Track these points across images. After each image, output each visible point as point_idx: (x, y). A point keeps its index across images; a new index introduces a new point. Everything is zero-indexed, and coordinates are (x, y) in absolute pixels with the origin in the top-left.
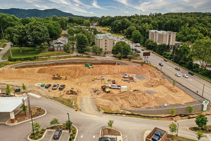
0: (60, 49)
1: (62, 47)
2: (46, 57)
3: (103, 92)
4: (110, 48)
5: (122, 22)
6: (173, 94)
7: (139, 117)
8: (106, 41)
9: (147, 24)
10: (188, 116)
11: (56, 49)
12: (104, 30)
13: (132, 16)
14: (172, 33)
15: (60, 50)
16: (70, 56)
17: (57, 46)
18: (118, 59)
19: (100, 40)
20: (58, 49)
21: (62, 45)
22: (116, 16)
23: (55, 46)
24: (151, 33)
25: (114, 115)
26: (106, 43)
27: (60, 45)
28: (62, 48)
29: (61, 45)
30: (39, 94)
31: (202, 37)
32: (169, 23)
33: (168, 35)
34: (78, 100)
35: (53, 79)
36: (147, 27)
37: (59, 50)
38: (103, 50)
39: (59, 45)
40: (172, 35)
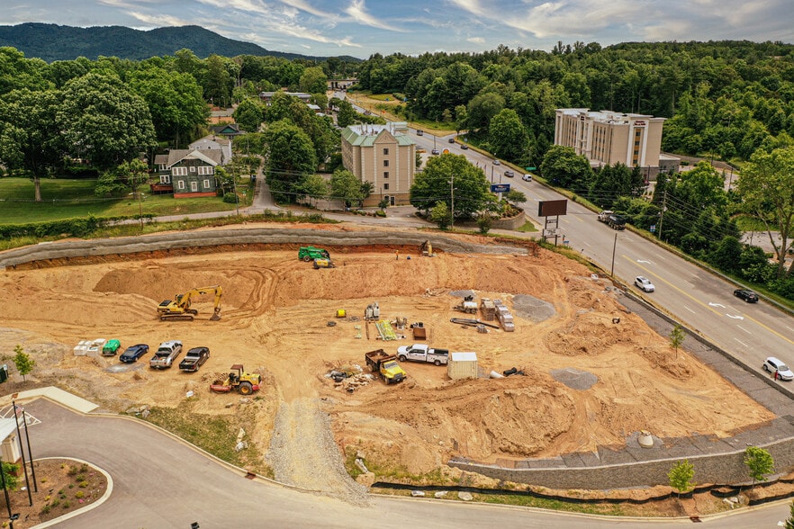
0: (200, 186)
1: (207, 177)
2: (136, 222)
3: (374, 379)
4: (402, 183)
5: (449, 77)
6: (673, 387)
7: (534, 500)
8: (386, 152)
9: (546, 83)
10: (749, 492)
11: (180, 185)
12: (380, 107)
13: (486, 53)
14: (647, 119)
15: (196, 190)
16: (239, 216)
17: (184, 172)
18: (436, 227)
19: (363, 150)
20: (188, 186)
21: (205, 172)
22: (425, 53)
23: (175, 173)
24: (561, 120)
25: (422, 493)
26: (386, 163)
27: (196, 168)
28: (207, 184)
29: (202, 170)
30: (89, 392)
31: (765, 135)
32: (633, 80)
33: (632, 128)
34: (259, 424)
35: (162, 319)
36: (547, 96)
37: (193, 190)
38: (375, 189)
39: (193, 169)
40: (646, 127)
